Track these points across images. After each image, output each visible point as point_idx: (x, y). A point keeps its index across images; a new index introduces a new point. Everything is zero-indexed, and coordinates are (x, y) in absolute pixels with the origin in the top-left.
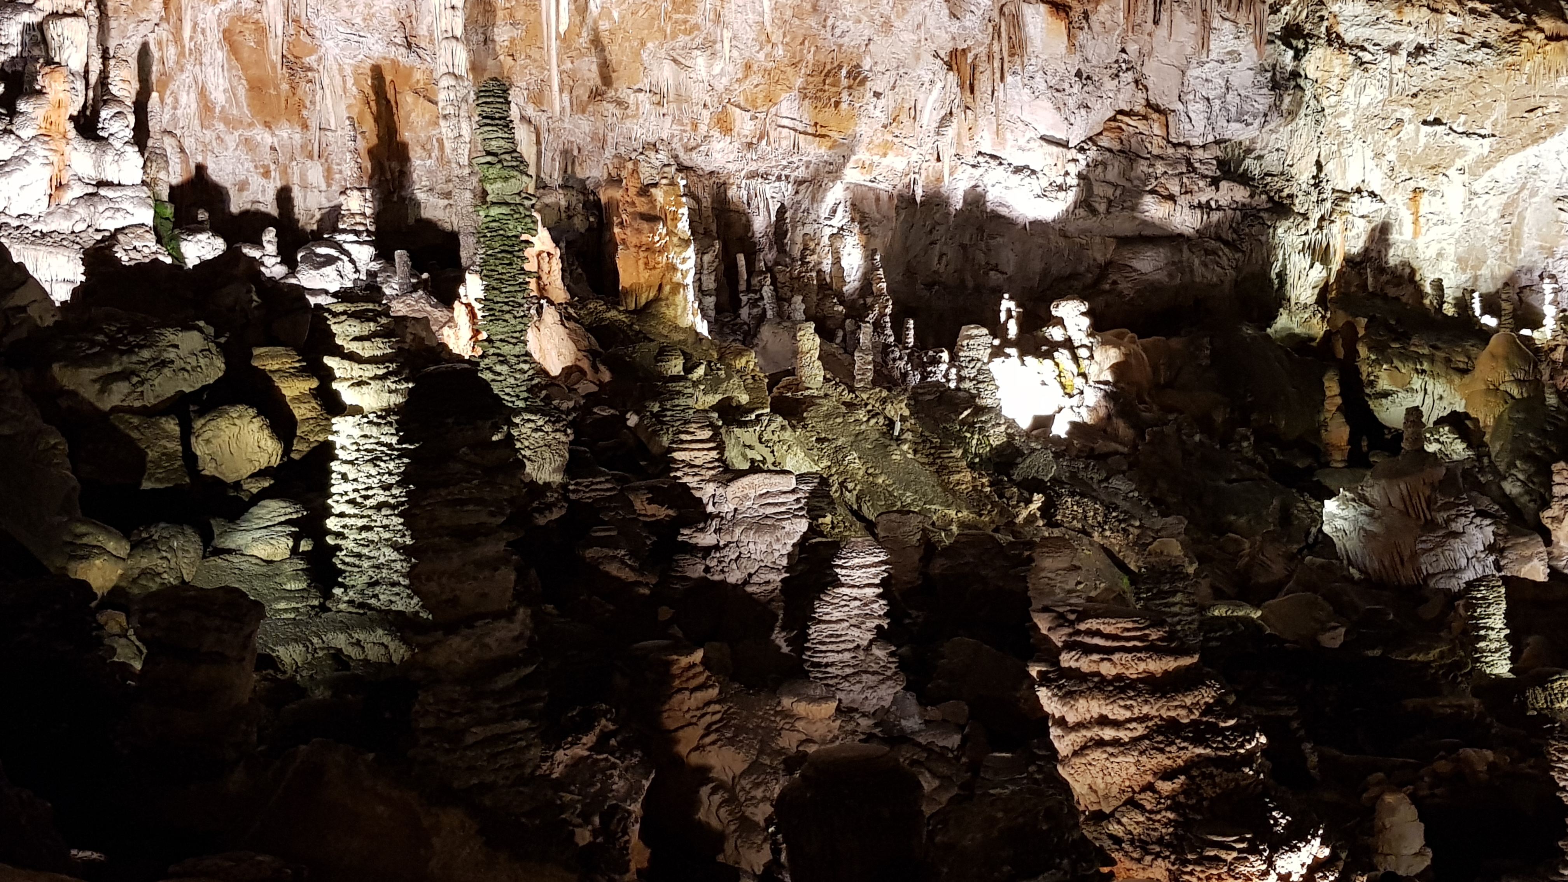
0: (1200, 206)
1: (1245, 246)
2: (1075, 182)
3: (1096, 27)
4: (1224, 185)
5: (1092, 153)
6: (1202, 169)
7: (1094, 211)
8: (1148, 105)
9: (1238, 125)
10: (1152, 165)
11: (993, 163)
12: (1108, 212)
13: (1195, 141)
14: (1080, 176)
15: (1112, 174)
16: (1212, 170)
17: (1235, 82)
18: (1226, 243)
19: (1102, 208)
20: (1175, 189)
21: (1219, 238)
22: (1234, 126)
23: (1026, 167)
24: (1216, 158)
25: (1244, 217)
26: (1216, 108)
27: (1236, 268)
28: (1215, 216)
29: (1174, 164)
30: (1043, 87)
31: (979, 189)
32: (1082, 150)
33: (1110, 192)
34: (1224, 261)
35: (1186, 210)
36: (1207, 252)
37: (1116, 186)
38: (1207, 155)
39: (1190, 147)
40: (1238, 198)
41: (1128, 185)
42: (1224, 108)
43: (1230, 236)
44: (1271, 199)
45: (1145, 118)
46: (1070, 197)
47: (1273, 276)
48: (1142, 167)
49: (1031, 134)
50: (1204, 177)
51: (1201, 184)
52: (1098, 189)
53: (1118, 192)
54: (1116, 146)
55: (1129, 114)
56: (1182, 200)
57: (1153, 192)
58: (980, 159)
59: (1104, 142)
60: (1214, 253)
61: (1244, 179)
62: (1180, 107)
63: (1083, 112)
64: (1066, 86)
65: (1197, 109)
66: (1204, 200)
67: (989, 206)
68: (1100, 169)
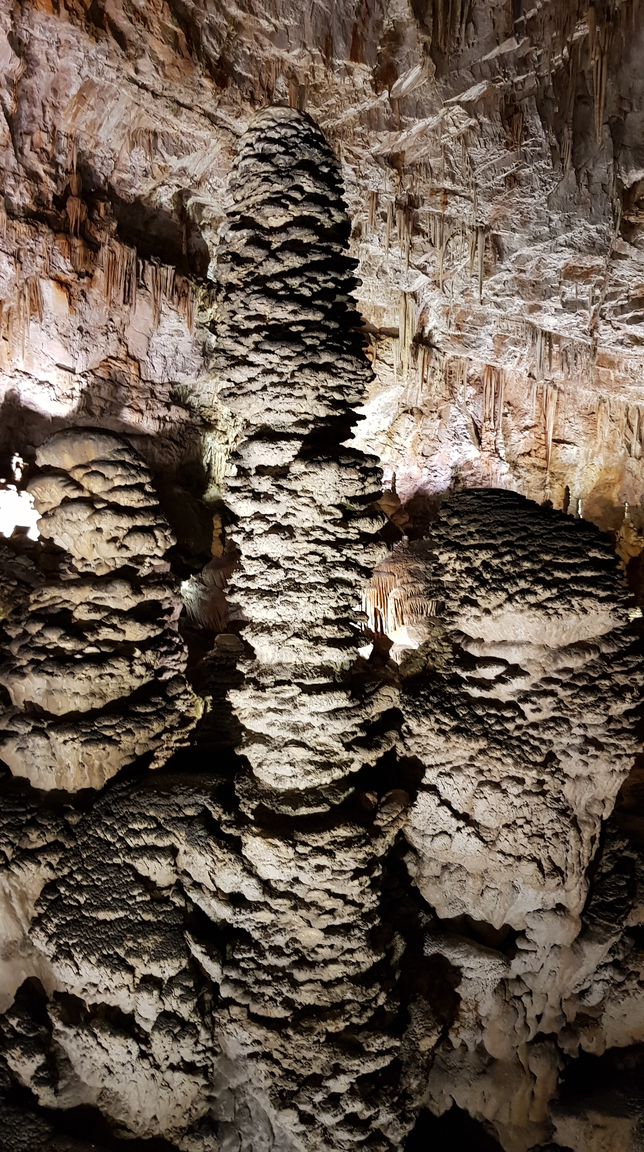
0: (159, 418)
1: (187, 445)
2: (78, 394)
3: (92, 302)
4: (173, 408)
5: (91, 379)
6: (161, 397)
7: (92, 414)
8: (128, 354)
9: (182, 374)
10: (129, 391)
11: (25, 377)
12: (101, 415)
13: (157, 381)
14: (82, 391)
15: (104, 393)
16: (166, 398)
17: (181, 349)
18: (176, 442)
19: (97, 412)
20: (143, 407)
21: (171, 439)
22: (180, 374)
23: (47, 382)
24: (170, 392)
25: (187, 428)
26: (170, 362)
27: (181, 457)
28: (169, 426)
29: (143, 391)
30: (55, 333)
31: (15, 392)
32: (84, 376)
33: (102, 404)
34: (174, 452)
35: (150, 420)
36: (163, 446)
37: (106, 401)
38: (164, 389)
39: (153, 383)
40: (183, 417)
41: (114, 401)
42: (174, 363)
43: (178, 438)
44: (203, 420)
45: (126, 362)
46: (75, 403)
47: (205, 464)
48: (123, 391)
49: (51, 362)
50: (161, 401)
51: (159, 405)
52: (96, 401)
53: (108, 405)
54: (106, 377)
55: (116, 359)
56: (147, 413)
57: (129, 407)
58: (16, 373)
59: (99, 373)
60: (168, 447)
61: (188, 407)
62: (147, 359)
63: (84, 352)
64: (71, 335)
65: (158, 361)
66: (161, 415)
67: (23, 403)
68: (96, 389)
